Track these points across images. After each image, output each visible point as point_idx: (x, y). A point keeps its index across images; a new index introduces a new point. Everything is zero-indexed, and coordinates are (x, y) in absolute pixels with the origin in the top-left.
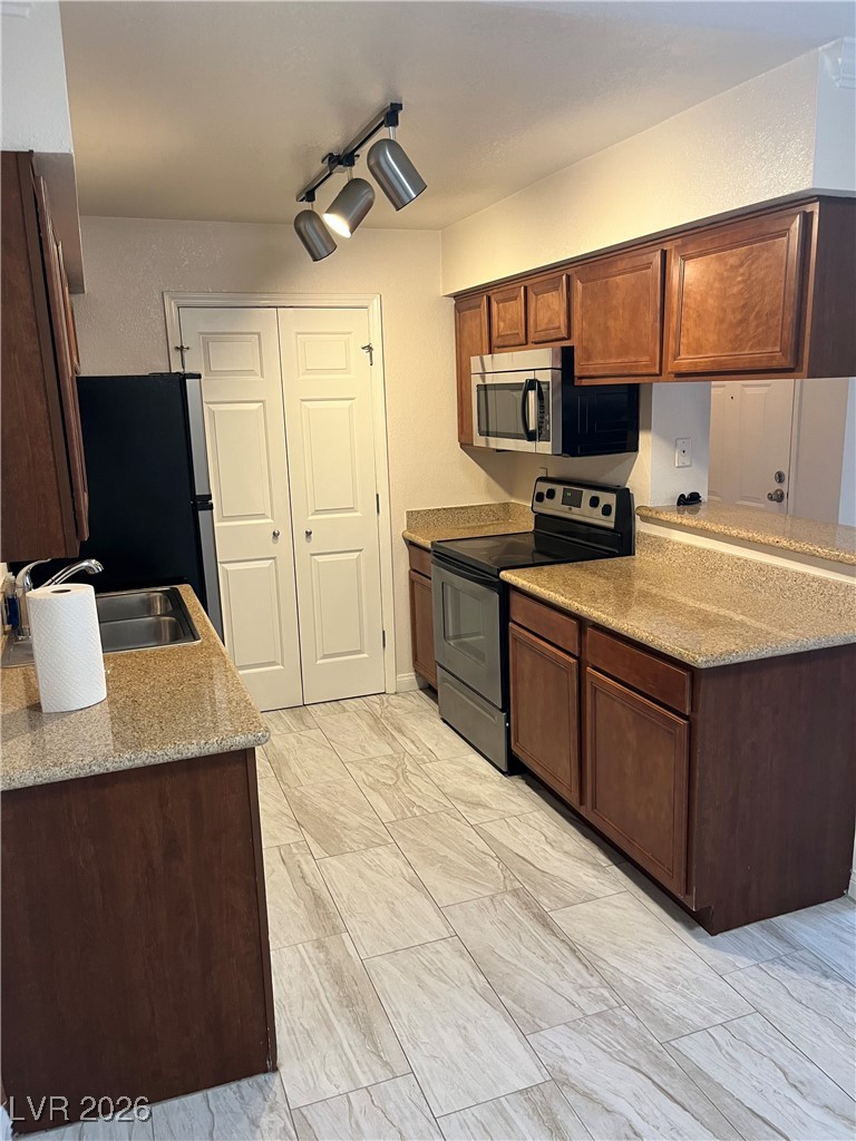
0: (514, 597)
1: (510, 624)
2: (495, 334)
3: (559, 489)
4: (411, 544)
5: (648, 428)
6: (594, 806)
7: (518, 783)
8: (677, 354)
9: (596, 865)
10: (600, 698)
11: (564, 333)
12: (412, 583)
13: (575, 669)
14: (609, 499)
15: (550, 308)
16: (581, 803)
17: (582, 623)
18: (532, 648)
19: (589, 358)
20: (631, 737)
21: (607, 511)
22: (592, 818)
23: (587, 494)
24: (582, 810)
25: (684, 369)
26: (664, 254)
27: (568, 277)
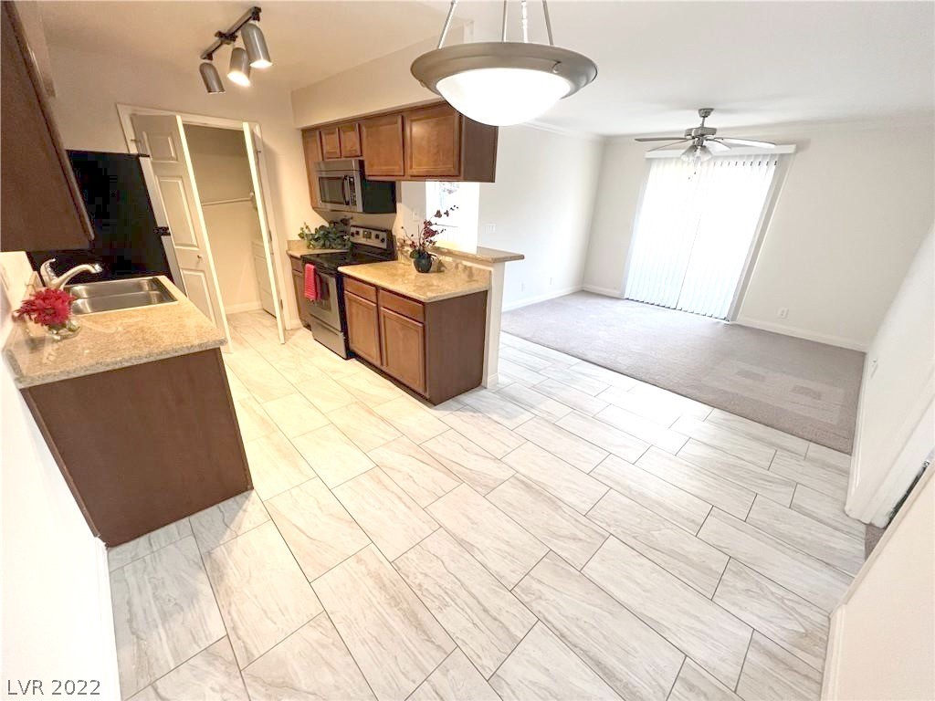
0: (346, 280)
1: (346, 292)
2: (325, 151)
3: (361, 231)
4: (292, 257)
5: (400, 201)
6: (387, 364)
7: (353, 362)
8: (411, 167)
9: (390, 388)
10: (387, 320)
11: (359, 153)
12: (294, 276)
13: (375, 310)
14: (383, 235)
15: (351, 140)
16: (382, 364)
17: (377, 288)
18: (356, 301)
19: (372, 166)
20: (401, 334)
21: (383, 241)
22: (387, 371)
23: (374, 233)
24: (384, 368)
25: (416, 174)
26: (403, 117)
27: (359, 125)
